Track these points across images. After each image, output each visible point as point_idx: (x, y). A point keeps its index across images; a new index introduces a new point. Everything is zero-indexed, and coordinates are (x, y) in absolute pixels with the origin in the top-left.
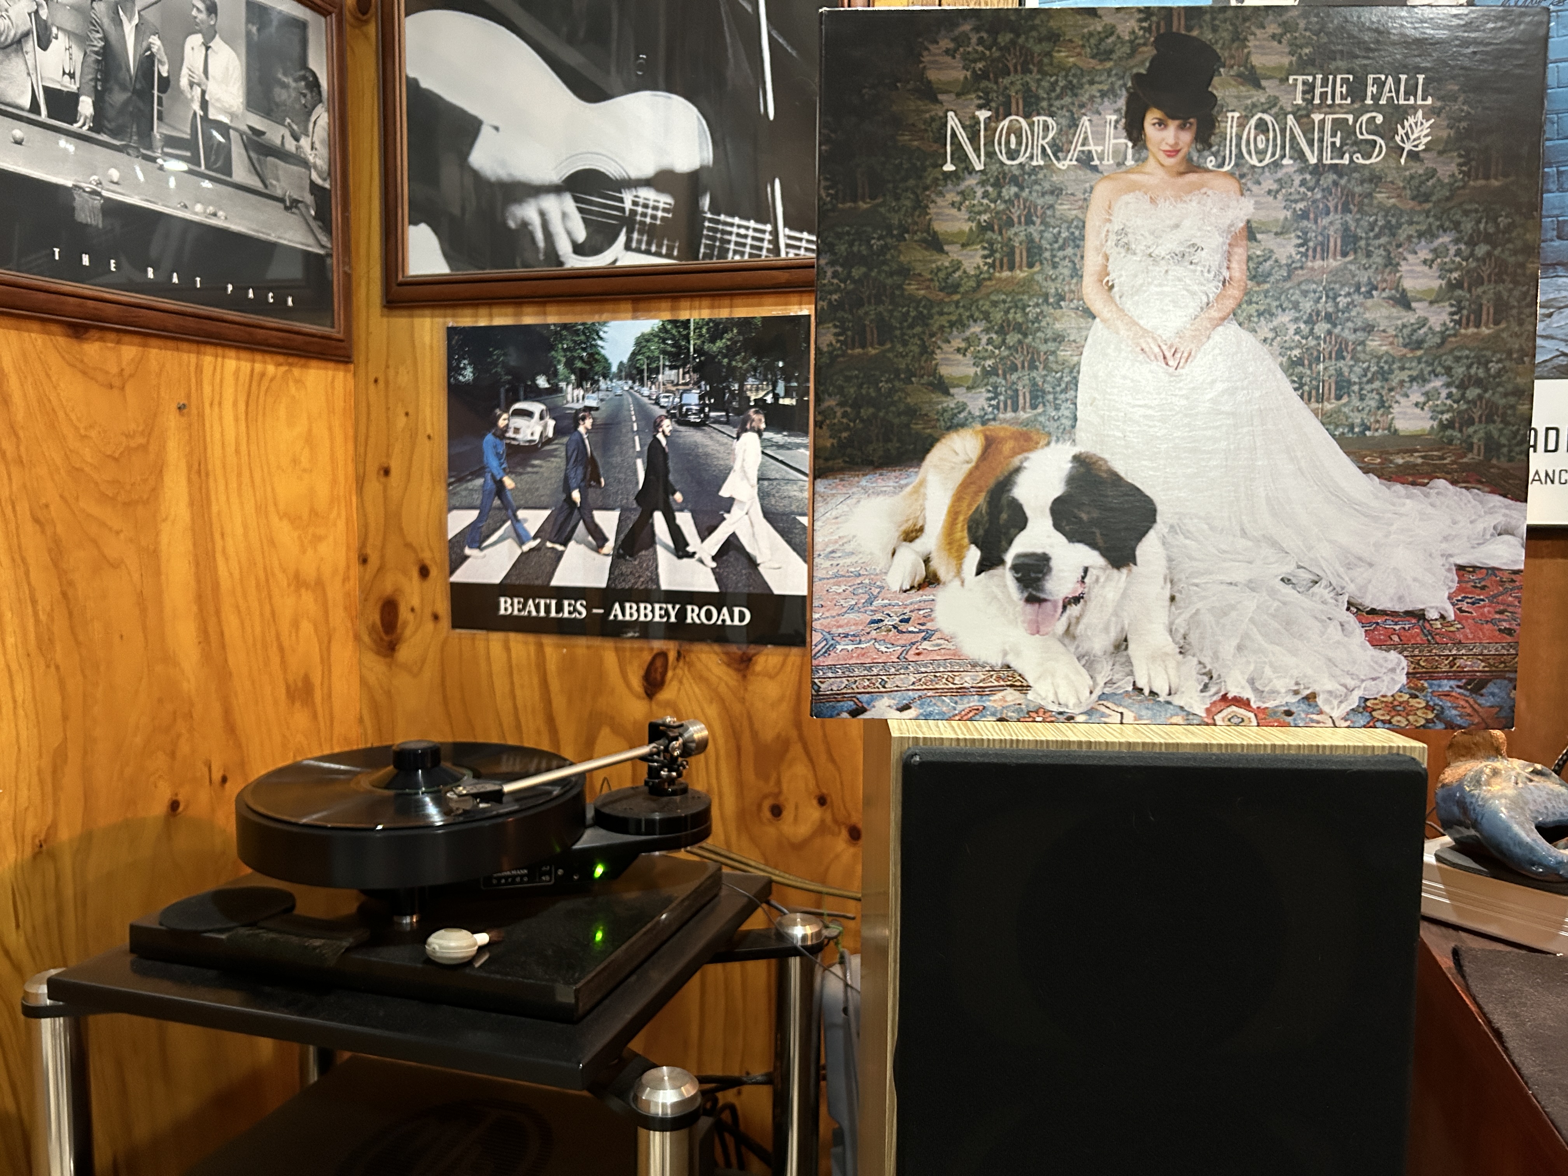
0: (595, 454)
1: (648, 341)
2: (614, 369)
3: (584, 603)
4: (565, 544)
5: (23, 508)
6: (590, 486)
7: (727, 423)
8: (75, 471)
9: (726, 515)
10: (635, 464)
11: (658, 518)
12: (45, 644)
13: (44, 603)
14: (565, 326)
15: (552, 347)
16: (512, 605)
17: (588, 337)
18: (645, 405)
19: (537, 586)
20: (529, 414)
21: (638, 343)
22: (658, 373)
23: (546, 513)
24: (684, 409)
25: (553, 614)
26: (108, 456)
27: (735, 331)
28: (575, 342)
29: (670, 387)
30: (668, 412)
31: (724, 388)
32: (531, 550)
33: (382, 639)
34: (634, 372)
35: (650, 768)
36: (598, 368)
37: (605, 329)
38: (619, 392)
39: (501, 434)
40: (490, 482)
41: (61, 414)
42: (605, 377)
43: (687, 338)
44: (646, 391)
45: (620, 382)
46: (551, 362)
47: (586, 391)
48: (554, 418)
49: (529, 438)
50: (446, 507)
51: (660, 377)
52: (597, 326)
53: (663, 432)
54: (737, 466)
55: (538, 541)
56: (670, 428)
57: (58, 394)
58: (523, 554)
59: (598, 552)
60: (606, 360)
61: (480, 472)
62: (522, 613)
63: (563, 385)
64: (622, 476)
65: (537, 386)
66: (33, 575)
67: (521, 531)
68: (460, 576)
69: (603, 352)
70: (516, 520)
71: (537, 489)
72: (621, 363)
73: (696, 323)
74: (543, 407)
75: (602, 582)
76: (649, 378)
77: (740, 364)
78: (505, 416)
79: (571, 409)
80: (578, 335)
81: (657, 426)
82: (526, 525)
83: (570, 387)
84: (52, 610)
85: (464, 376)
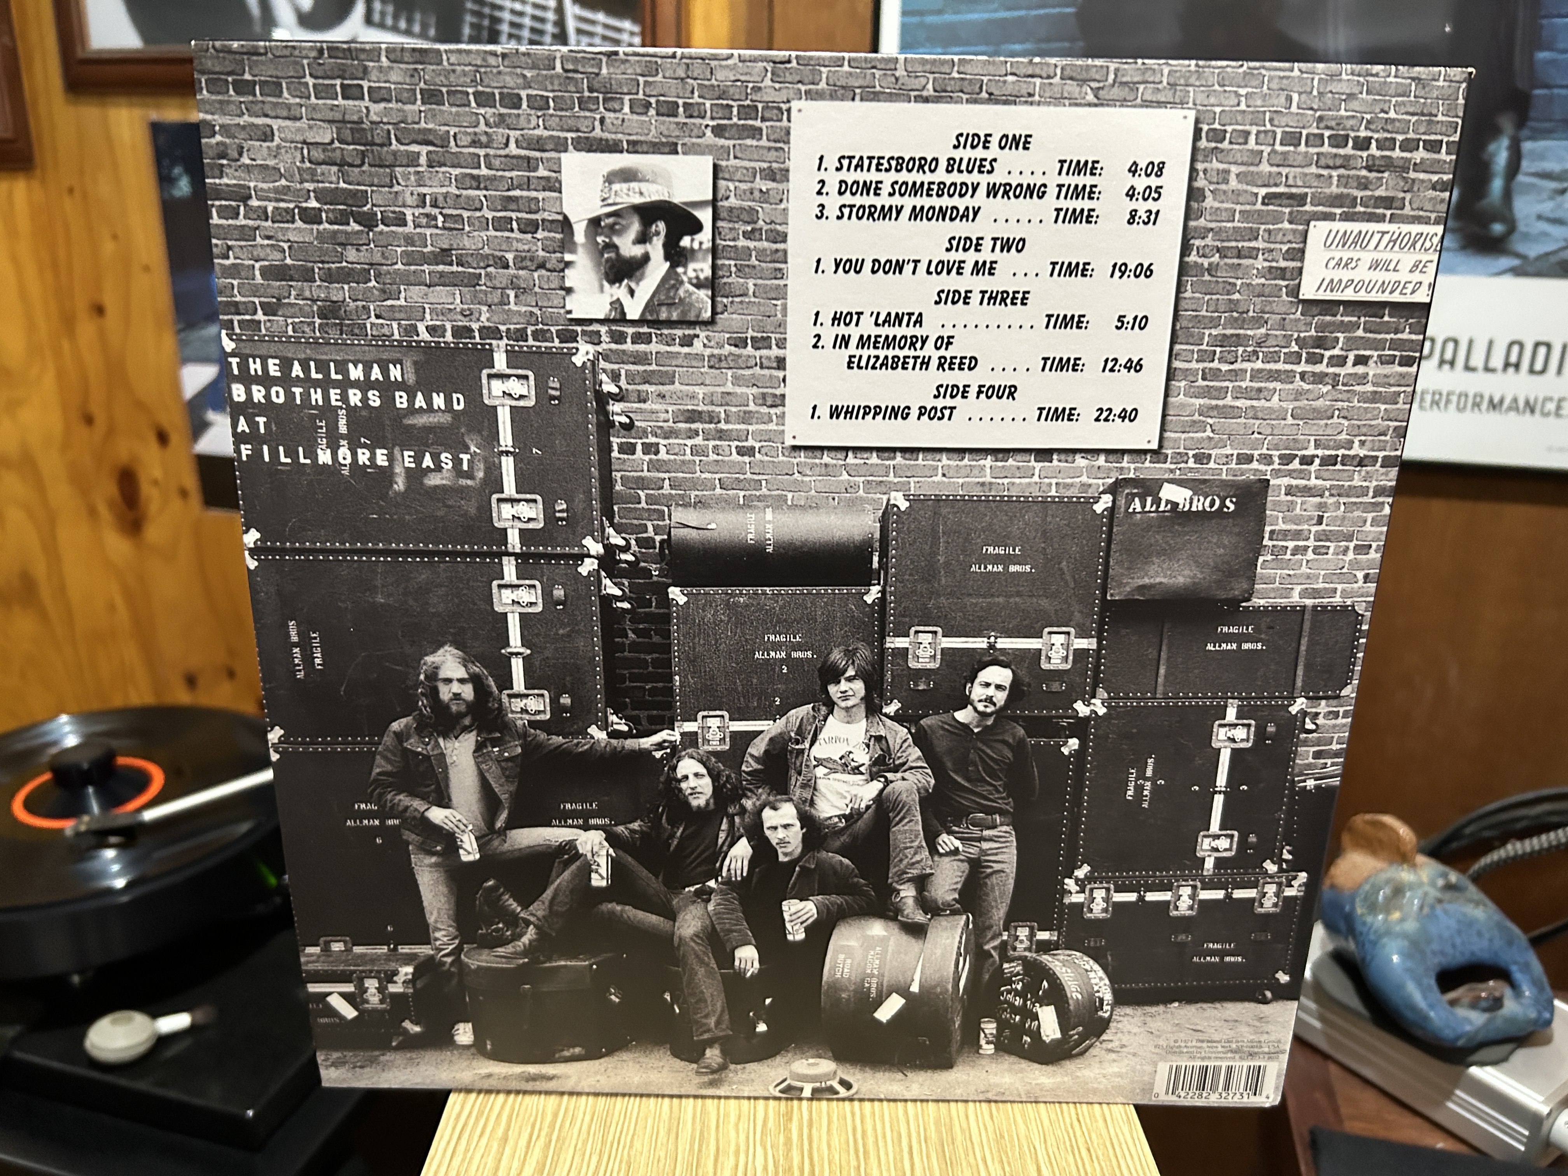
33: (123, 516)
50: (177, 359)
68: (204, 447)
85: (179, 190)
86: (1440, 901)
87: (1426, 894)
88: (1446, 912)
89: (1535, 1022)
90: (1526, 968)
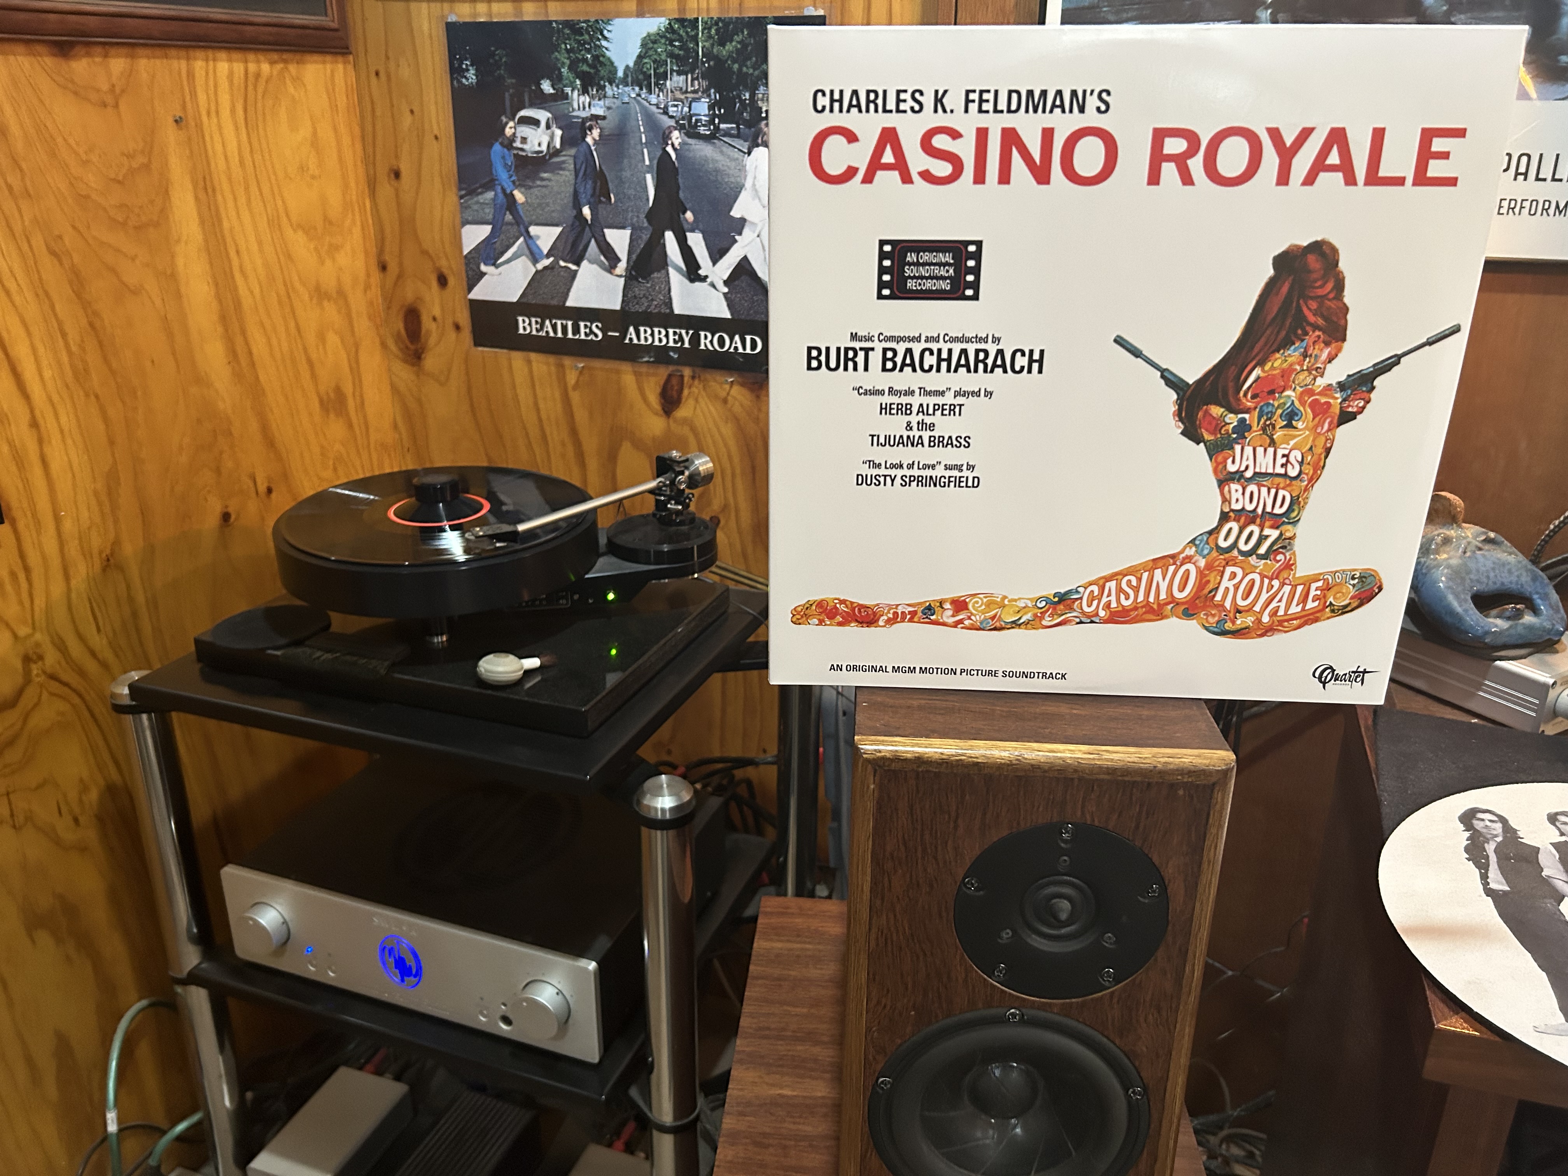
0: (603, 168)
1: (654, 42)
2: (620, 74)
3: (600, 325)
4: (578, 264)
5: (38, 241)
6: (600, 202)
7: (738, 136)
8: (83, 199)
9: (737, 237)
10: (645, 179)
11: (669, 238)
12: (81, 374)
13: (73, 336)
14: (568, 24)
15: (556, 48)
16: (530, 324)
17: (591, 37)
18: (653, 114)
19: (554, 306)
20: (536, 123)
21: (643, 45)
22: (666, 79)
23: (559, 230)
24: (694, 119)
25: (570, 336)
26: (114, 180)
27: (746, 33)
28: (578, 42)
29: (678, 95)
30: (677, 122)
31: (734, 98)
32: (545, 268)
33: (407, 347)
34: (641, 77)
35: (657, 501)
36: (603, 73)
37: (609, 28)
38: (626, 100)
39: (509, 144)
40: (501, 196)
41: (59, 140)
42: (611, 84)
43: (695, 39)
44: (653, 99)
45: (626, 89)
46: (555, 64)
47: (592, 97)
48: (560, 128)
49: (537, 149)
50: (458, 221)
51: (668, 83)
52: (602, 25)
53: (673, 145)
54: (748, 184)
55: (552, 259)
56: (680, 140)
57: (54, 121)
58: (537, 272)
59: (611, 273)
60: (612, 63)
61: (490, 184)
62: (540, 334)
63: (568, 90)
64: (631, 192)
65: (542, 90)
66: (58, 307)
67: (534, 248)
68: (477, 294)
69: (608, 53)
70: (529, 237)
71: (548, 205)
72: (627, 67)
73: (706, 23)
74: (550, 115)
75: (615, 304)
76: (657, 84)
77: (751, 71)
78: (511, 124)
79: (578, 117)
80: (582, 35)
81: (666, 138)
82: (539, 242)
83: (576, 93)
84: (83, 341)
85: (467, 79)
86: (1480, 549)
87: (1469, 543)
88: (1484, 556)
89: (1549, 631)
90: (1545, 597)
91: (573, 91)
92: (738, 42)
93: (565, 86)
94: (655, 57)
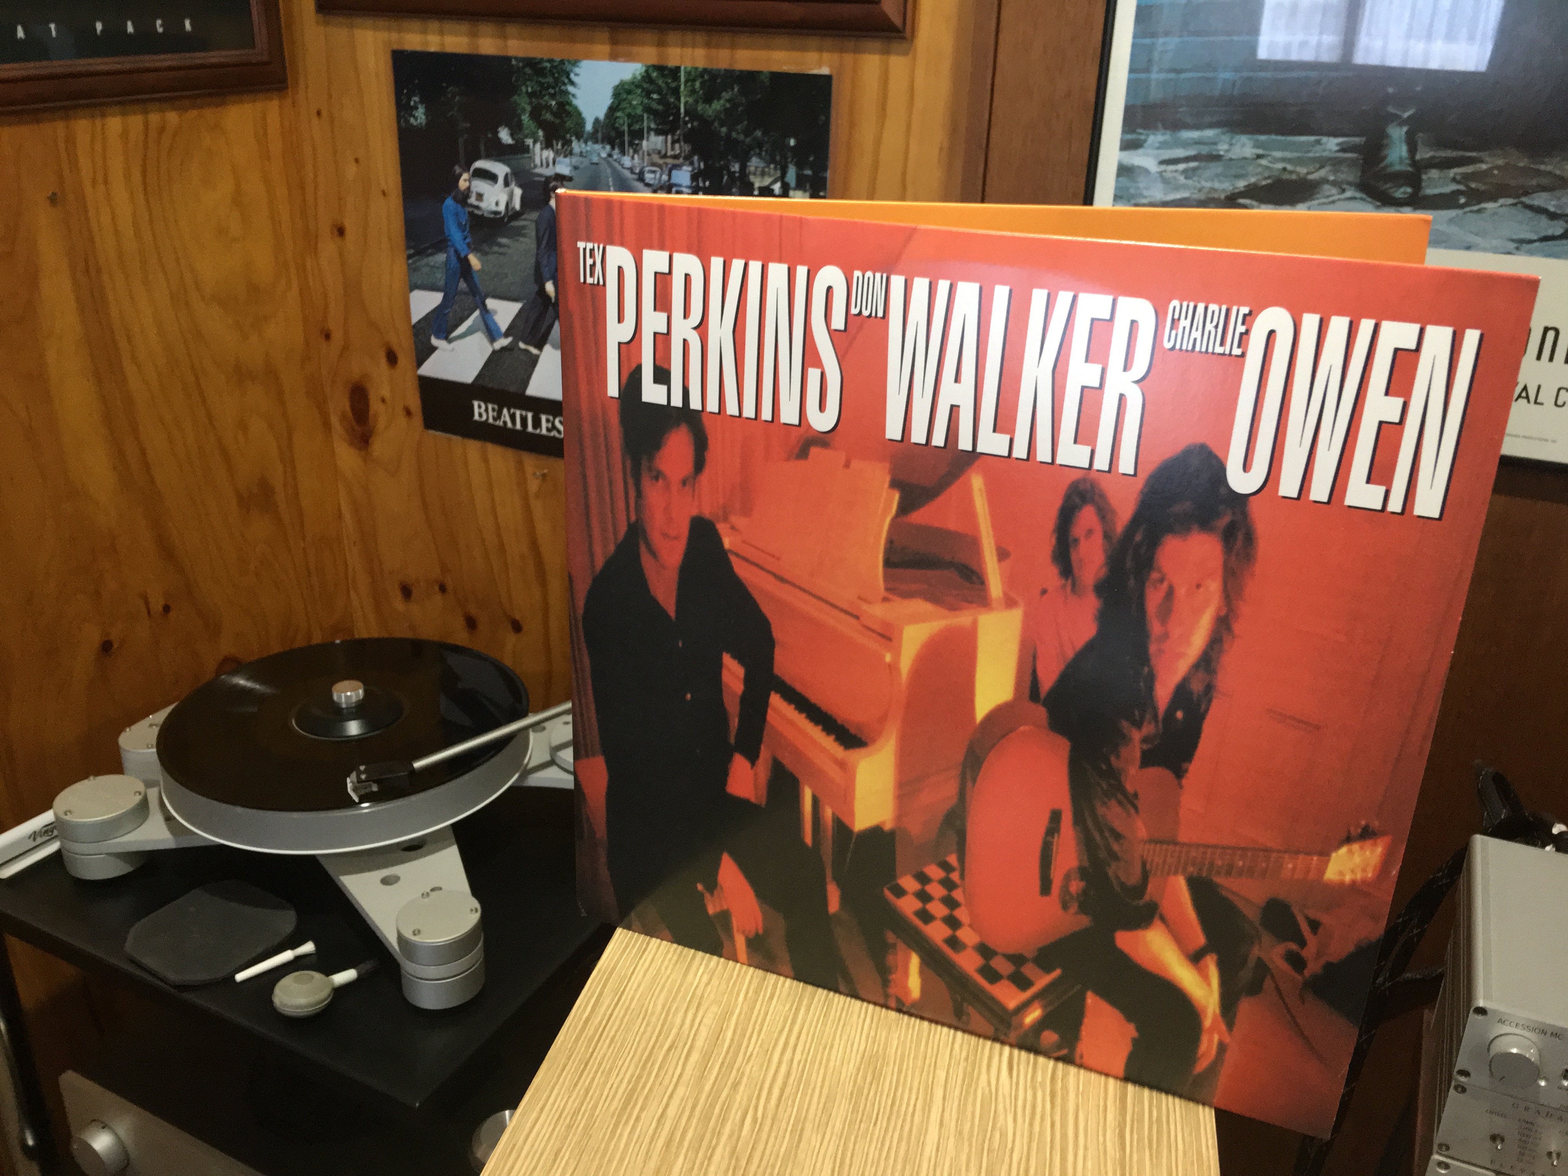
1: (629, 92)
2: (589, 127)
4: (540, 347)
14: (529, 62)
15: (514, 90)
16: (486, 410)
17: (556, 80)
18: (627, 179)
19: (513, 393)
20: (491, 177)
21: (616, 94)
22: (641, 138)
23: (518, 306)
24: (674, 190)
25: (530, 429)
27: (736, 90)
28: (541, 84)
29: (656, 158)
31: (721, 169)
32: (503, 349)
33: (353, 430)
34: (613, 134)
36: (569, 124)
37: (577, 70)
38: (595, 159)
39: (463, 198)
40: (454, 260)
42: (579, 138)
43: (676, 92)
44: (627, 161)
45: (598, 147)
46: (514, 110)
47: (557, 153)
48: (520, 186)
49: (494, 208)
50: (407, 285)
51: (645, 143)
52: (568, 67)
55: (510, 339)
60: (579, 114)
62: (497, 423)
63: (529, 142)
65: (499, 140)
67: (491, 325)
68: (429, 369)
69: (575, 102)
70: (485, 311)
71: (506, 275)
72: (597, 120)
73: (688, 73)
74: (507, 169)
76: (631, 144)
77: (741, 137)
78: (465, 176)
80: (545, 76)
82: (496, 318)
83: (538, 146)
85: (416, 119)
91: (535, 142)
92: (728, 101)
93: (527, 136)
94: (628, 110)
